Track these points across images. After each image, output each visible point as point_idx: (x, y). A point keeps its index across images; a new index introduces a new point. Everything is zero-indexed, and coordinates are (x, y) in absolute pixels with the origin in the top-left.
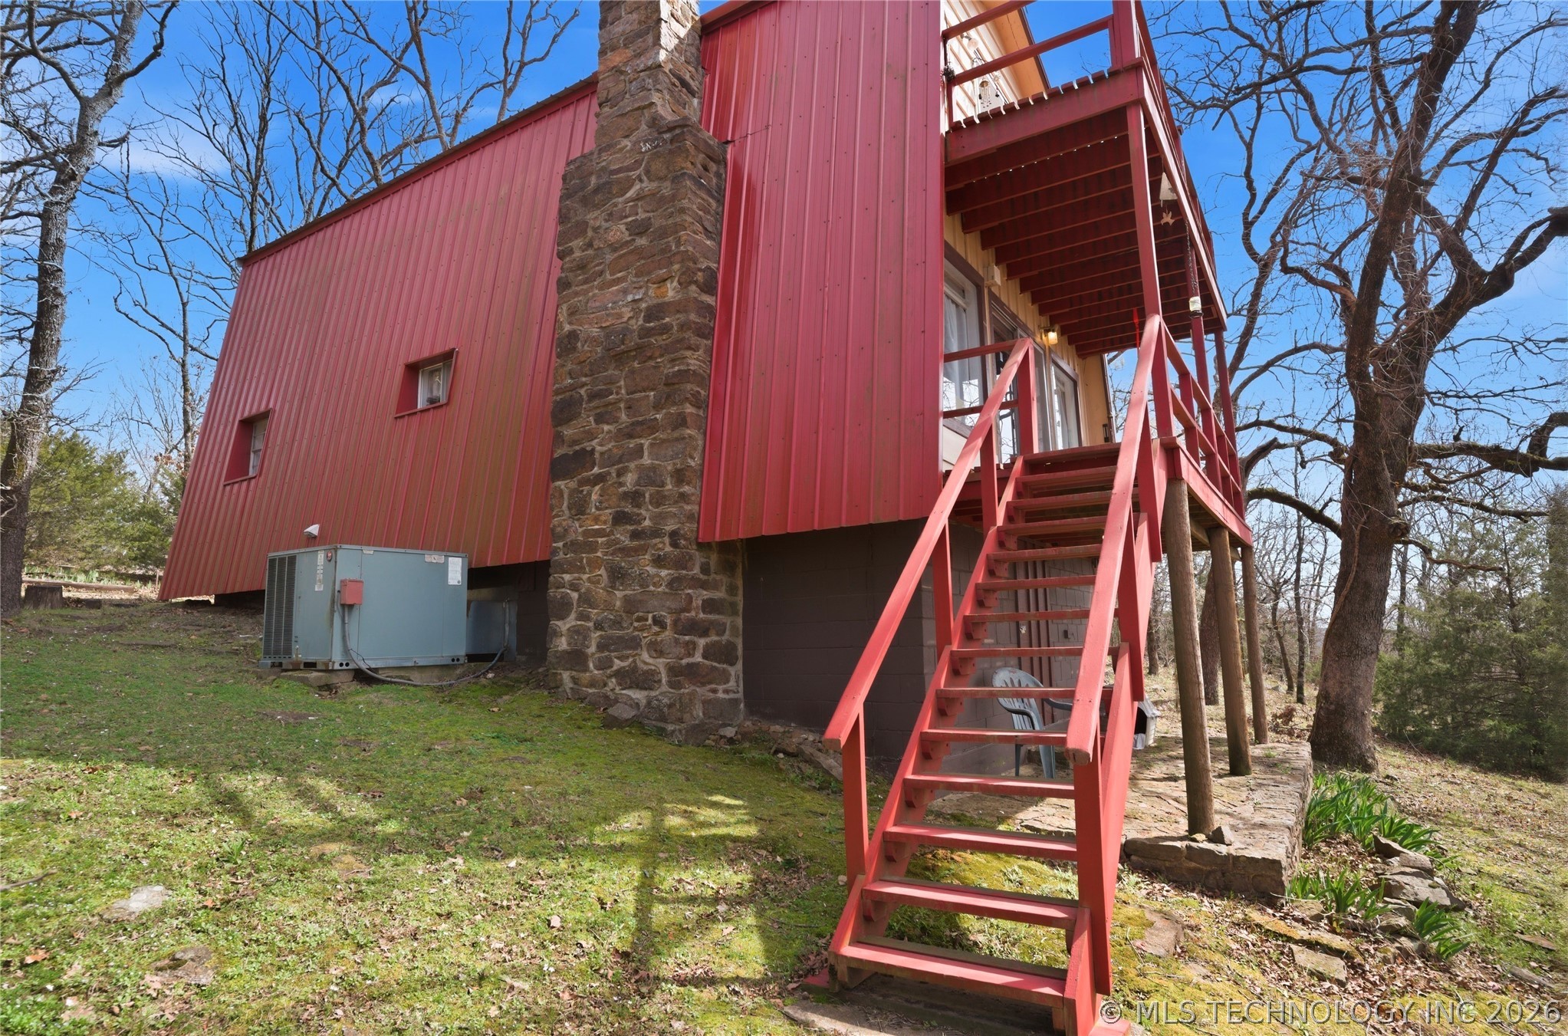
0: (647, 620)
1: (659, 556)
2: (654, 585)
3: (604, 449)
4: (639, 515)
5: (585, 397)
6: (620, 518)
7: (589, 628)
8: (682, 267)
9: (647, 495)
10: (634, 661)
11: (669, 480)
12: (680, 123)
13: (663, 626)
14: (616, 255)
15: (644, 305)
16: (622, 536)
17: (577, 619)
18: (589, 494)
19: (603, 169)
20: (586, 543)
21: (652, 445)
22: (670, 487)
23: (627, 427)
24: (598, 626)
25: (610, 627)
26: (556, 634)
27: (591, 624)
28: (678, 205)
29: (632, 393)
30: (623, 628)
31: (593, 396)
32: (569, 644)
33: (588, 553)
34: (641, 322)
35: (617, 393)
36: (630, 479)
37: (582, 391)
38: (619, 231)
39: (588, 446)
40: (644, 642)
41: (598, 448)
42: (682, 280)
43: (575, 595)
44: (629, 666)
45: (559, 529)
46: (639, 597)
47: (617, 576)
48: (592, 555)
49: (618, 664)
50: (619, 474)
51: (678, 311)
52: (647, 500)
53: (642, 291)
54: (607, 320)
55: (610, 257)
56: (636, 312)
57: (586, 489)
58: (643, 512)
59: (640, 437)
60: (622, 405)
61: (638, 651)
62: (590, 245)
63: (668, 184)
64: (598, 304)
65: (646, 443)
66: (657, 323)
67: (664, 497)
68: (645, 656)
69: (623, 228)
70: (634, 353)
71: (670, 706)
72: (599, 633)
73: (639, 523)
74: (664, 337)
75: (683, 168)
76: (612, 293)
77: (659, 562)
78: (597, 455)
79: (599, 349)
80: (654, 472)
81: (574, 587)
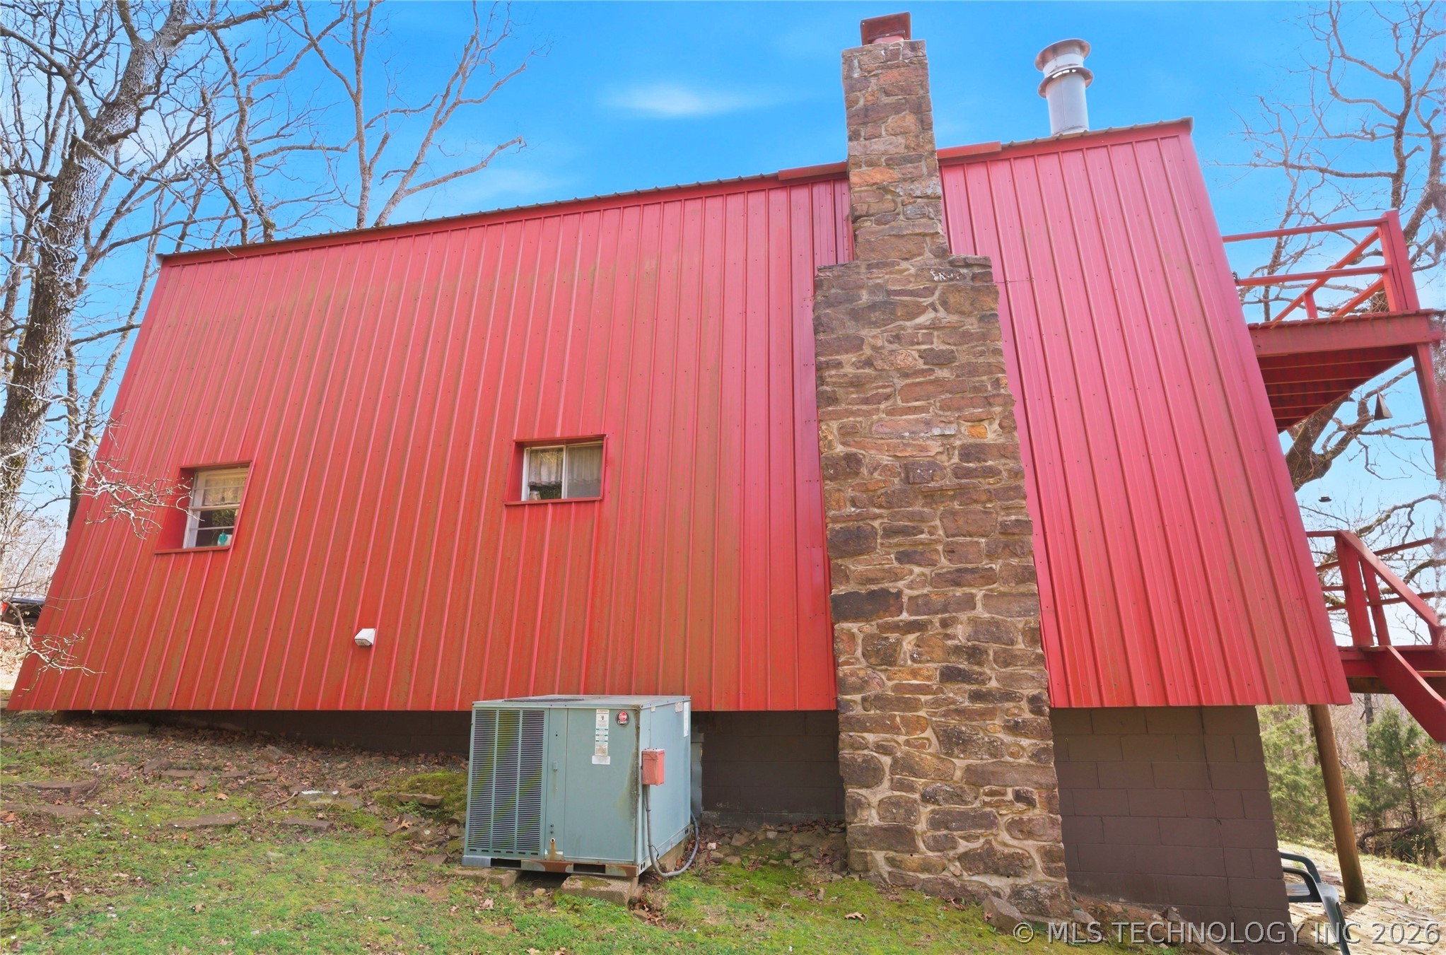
0: (1004, 794)
1: (1017, 723)
2: (1012, 755)
3: (915, 593)
4: (981, 674)
5: (880, 532)
6: (950, 675)
7: (915, 801)
8: (1004, 411)
9: (991, 653)
10: (988, 842)
11: (1020, 638)
12: (981, 262)
13: (1030, 803)
14: (908, 381)
15: (958, 443)
16: (958, 695)
17: (892, 789)
18: (899, 642)
19: (879, 287)
20: (899, 700)
21: (985, 596)
22: (1022, 646)
23: (948, 572)
24: (927, 798)
25: (946, 800)
26: (859, 804)
27: (917, 796)
28: (992, 346)
29: (953, 536)
30: (966, 803)
31: (890, 532)
32: (882, 818)
33: (903, 711)
34: (956, 460)
35: (931, 534)
36: (961, 632)
37: (876, 524)
38: (909, 357)
39: (893, 587)
40: (1002, 821)
41: (907, 592)
42: (1004, 424)
43: (887, 760)
44: (982, 848)
45: (853, 679)
46: (991, 768)
47: (952, 741)
48: (909, 714)
49: (963, 846)
50: (945, 624)
51: (1004, 456)
52: (991, 658)
53: (954, 426)
54: (905, 450)
55: (900, 383)
56: (948, 450)
57: (893, 637)
58: (988, 672)
59: (970, 585)
60: (940, 548)
61: (994, 831)
62: (869, 363)
63: (973, 320)
64: (887, 430)
65: (979, 593)
66: (978, 465)
67: (1015, 657)
68: (1005, 836)
69: (916, 355)
70: (951, 493)
71: (1052, 897)
72: (930, 807)
73: (983, 683)
74: (991, 481)
75: (992, 309)
76: (908, 421)
77: (1015, 728)
78: (905, 599)
79: (896, 480)
80: (998, 628)
81: (882, 749)
